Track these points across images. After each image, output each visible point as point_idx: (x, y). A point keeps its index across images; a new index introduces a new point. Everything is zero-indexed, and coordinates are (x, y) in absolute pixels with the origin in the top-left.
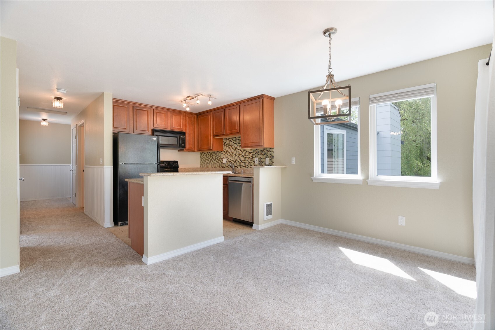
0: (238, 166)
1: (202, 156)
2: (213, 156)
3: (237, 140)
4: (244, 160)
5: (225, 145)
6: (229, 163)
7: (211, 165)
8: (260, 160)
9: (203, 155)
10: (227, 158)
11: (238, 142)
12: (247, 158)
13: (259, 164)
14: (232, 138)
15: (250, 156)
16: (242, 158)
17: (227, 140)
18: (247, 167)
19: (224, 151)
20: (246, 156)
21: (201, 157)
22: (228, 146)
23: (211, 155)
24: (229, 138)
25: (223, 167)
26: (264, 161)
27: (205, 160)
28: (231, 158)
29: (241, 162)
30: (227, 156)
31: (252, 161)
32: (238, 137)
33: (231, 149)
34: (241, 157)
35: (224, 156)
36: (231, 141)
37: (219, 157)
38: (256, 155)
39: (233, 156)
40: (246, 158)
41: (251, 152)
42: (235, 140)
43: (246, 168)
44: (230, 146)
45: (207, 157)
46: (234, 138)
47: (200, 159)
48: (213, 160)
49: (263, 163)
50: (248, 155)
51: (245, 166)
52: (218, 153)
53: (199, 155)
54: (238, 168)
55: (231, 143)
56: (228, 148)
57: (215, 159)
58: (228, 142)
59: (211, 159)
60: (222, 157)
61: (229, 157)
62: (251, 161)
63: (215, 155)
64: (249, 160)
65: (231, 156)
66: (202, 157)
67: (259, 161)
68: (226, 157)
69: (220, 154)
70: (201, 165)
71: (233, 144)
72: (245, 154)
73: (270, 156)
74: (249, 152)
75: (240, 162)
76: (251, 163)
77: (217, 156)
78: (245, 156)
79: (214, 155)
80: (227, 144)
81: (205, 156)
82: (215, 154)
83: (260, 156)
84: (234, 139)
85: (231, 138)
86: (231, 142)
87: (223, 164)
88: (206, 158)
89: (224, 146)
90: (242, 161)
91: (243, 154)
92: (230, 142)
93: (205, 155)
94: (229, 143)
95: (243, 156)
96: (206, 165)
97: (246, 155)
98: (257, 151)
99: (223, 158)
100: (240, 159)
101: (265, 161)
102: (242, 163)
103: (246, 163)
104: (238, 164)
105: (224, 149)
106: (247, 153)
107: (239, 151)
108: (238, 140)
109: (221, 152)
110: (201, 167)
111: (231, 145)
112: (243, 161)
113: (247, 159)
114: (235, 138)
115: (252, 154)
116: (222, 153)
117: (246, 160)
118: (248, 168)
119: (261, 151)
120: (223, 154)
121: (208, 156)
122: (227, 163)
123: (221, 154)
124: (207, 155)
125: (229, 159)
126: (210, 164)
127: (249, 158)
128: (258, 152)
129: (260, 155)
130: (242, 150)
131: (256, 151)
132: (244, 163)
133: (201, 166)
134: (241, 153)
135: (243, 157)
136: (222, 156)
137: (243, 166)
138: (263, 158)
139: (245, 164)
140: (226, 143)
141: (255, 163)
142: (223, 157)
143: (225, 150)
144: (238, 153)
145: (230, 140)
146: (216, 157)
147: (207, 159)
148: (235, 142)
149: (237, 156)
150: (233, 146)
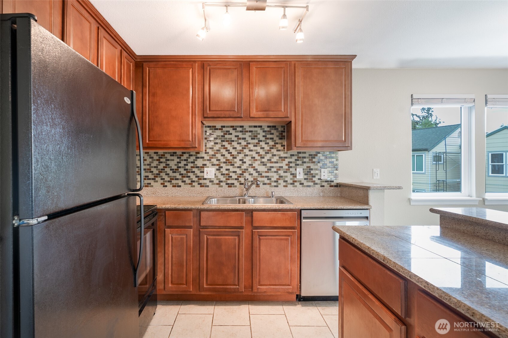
2: (168, 162)
3: (247, 132)
4: (266, 172)
6: (222, 178)
7: (162, 181)
8: (308, 172)
11: (250, 136)
12: (276, 167)
13: (305, 179)
14: (232, 127)
15: (284, 164)
16: (262, 169)
17: (217, 129)
18: (274, 184)
19: (207, 153)
20: (272, 165)
22: (219, 141)
23: (163, 160)
24: (224, 127)
25: (201, 186)
26: (317, 174)
28: (231, 168)
29: (259, 174)
30: (216, 163)
31: (288, 174)
32: (250, 127)
33: (230, 148)
34: (259, 165)
35: (207, 163)
36: (227, 131)
37: (191, 165)
38: (299, 162)
39: (235, 162)
40: (273, 167)
41: (286, 158)
42: (241, 132)
43: (272, 186)
44: (224, 143)
46: (238, 127)
48: (167, 169)
49: (315, 177)
50: (276, 162)
51: (270, 184)
52: (186, 155)
55: (227, 136)
56: (217, 147)
57: (175, 167)
58: (219, 133)
59: (161, 166)
60: (200, 165)
61: (223, 165)
62: (285, 174)
63: (177, 160)
64: (281, 172)
65: (227, 162)
67: (305, 174)
68: (213, 165)
69: (193, 157)
71: (234, 139)
72: (268, 160)
73: (330, 165)
74: (280, 158)
75: (255, 174)
76: (287, 177)
78: (269, 165)
80: (215, 139)
82: (175, 158)
83: (309, 165)
84: (239, 129)
85: (228, 127)
86: (231, 134)
87: (205, 179)
90: (261, 174)
91: (264, 160)
92: (225, 134)
94: (222, 136)
95: (264, 164)
97: (272, 162)
98: (300, 155)
99: (202, 167)
100: (255, 169)
101: (319, 174)
102: (263, 177)
103: (273, 177)
104: (251, 179)
105: (208, 148)
106: (275, 159)
107: (253, 153)
108: (250, 131)
109: (199, 153)
111: (228, 141)
112: (264, 174)
113: (274, 170)
114: (242, 127)
115: (287, 161)
116: (198, 155)
117: (272, 172)
118: (276, 186)
119: (310, 155)
120: (203, 158)
122: (216, 177)
123: (198, 158)
125: (223, 170)
126: (158, 179)
127: (282, 167)
128: (305, 158)
129: (308, 162)
130: (262, 152)
131: (296, 155)
132: (266, 177)
134: (257, 157)
135: (266, 165)
136: (199, 163)
137: (264, 184)
138: (316, 169)
139: (268, 179)
141: (296, 177)
142: (204, 165)
143: (209, 151)
144: (249, 158)
145: (224, 129)
146: (181, 165)
148: (241, 136)
149: (248, 162)
150: (235, 144)
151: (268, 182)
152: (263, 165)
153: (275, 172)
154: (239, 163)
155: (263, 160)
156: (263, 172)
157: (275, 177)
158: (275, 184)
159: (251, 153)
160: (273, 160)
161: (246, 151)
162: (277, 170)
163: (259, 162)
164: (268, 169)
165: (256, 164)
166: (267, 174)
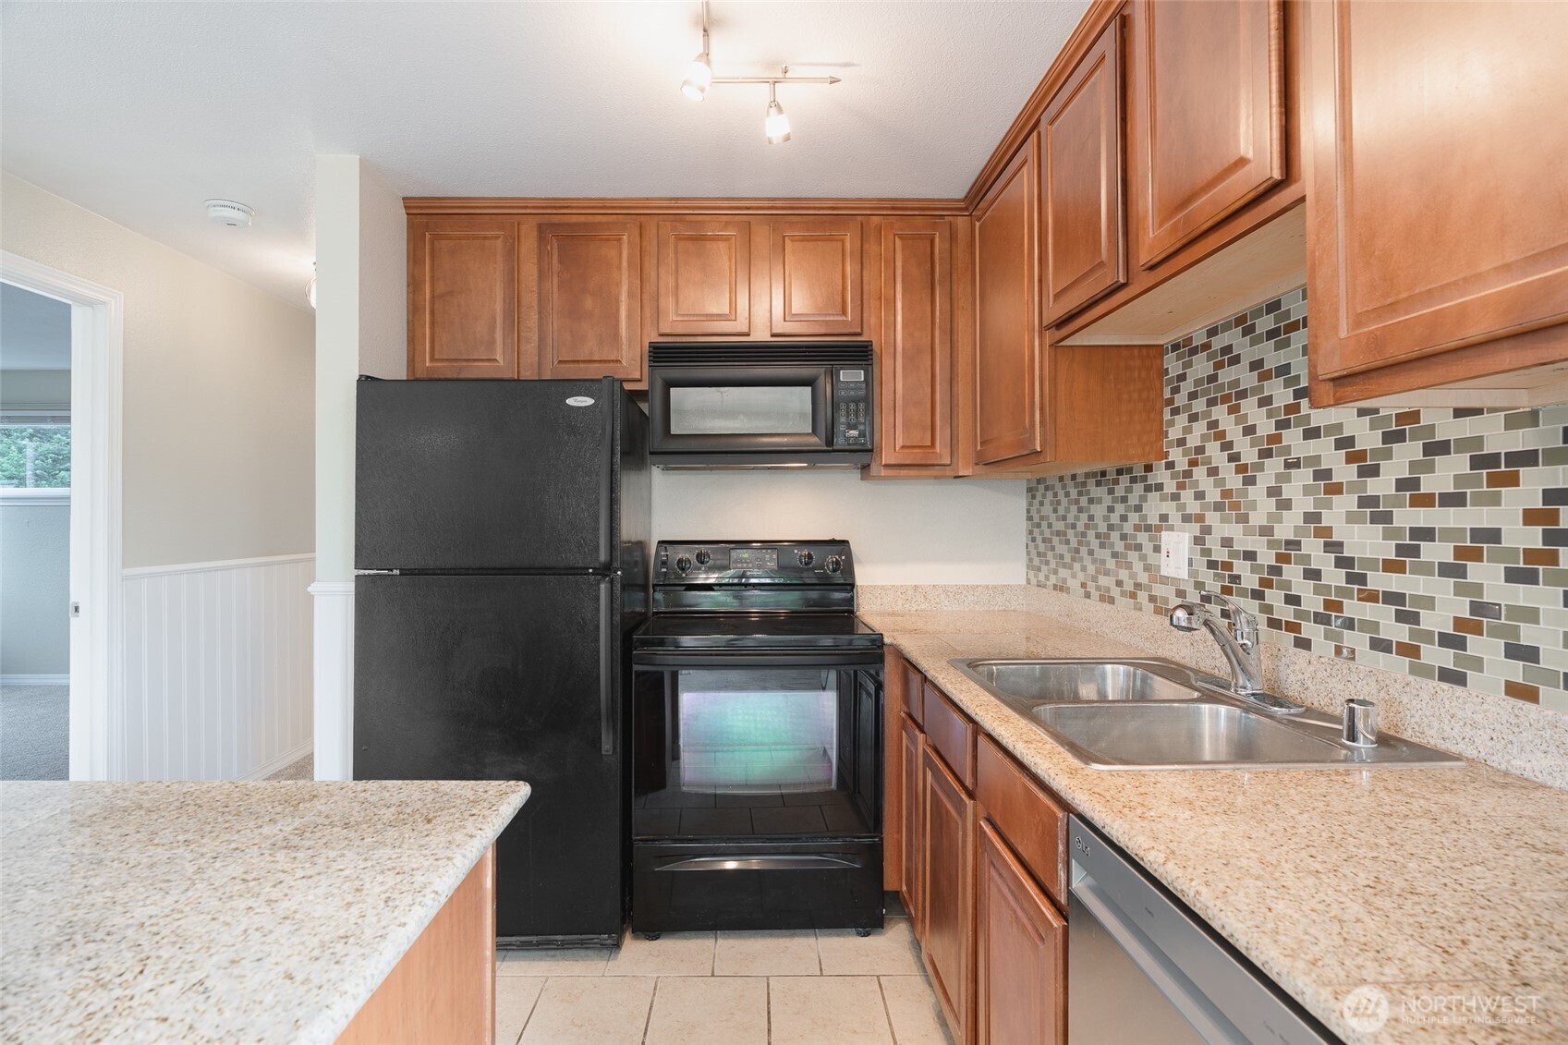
0: (1310, 630)
1: (1036, 502)
2: (1093, 509)
4: (1389, 566)
5: (1180, 400)
6: (1211, 584)
7: (1083, 576)
9: (1039, 497)
10: (1195, 528)
12: (1448, 534)
14: (1240, 320)
15: (1510, 514)
16: (1367, 542)
17: (1194, 351)
18: (1437, 657)
19: (1170, 465)
20: (1422, 517)
21: (1028, 511)
22: (1199, 405)
23: (1084, 501)
24: (1213, 332)
25: (1156, 610)
27: (1047, 533)
28: (1234, 530)
29: (1351, 578)
30: (1193, 507)
31: (1543, 596)
33: (1234, 432)
34: (1351, 518)
35: (1169, 508)
36: (1224, 351)
37: (1134, 518)
39: (1253, 506)
40: (1427, 534)
42: (1272, 334)
43: (1421, 671)
45: (1061, 511)
46: (1257, 313)
47: (1023, 525)
48: (1091, 534)
50: (1449, 500)
51: (1410, 651)
52: (1124, 479)
53: (1022, 503)
54: (1304, 644)
55: (1226, 375)
56: (1200, 428)
57: (1103, 528)
58: (1202, 366)
60: (1153, 520)
61: (1212, 518)
62: (1523, 595)
63: (1107, 500)
64: (1487, 577)
65: (1230, 504)
66: (1033, 513)
68: (1186, 519)
69: (1139, 488)
70: (1030, 566)
71: (1248, 379)
72: (1402, 484)
74: (1478, 462)
75: (1335, 577)
76: (1532, 616)
77: (1120, 508)
78: (1407, 517)
79: (1100, 501)
80: (1193, 396)
81: (1047, 510)
82: (1104, 492)
84: (1264, 324)
86: (1235, 360)
87: (1165, 580)
88: (1053, 516)
89: (1167, 410)
90: (1362, 579)
91: (1381, 486)
92: (1219, 366)
93: (1050, 494)
94: (1212, 379)
95: (1375, 511)
96: (1055, 572)
97: (1425, 501)
99: (1159, 529)
100: (1334, 546)
102: (1372, 597)
103: (1429, 603)
104: (1313, 603)
105: (1170, 444)
106: (1443, 476)
107: (1324, 449)
109: (1149, 468)
110: (1028, 581)
111: (1225, 399)
112: (1379, 581)
114: (1273, 306)
116: (1150, 479)
117: (1425, 569)
118: (1453, 677)
120: (1159, 487)
121: (1064, 501)
122: (1193, 573)
123: (1148, 489)
124: (1061, 493)
125: (1214, 545)
126: (1077, 567)
130: (1368, 439)
132: (1393, 598)
133: (1031, 573)
134: (1345, 473)
135: (1386, 518)
136: (1153, 509)
137: (1380, 645)
139: (1402, 617)
140: (1187, 387)
142: (1164, 518)
143: (1176, 454)
144: (1304, 476)
145: (1218, 342)
146: (1115, 518)
147: (1059, 526)
148: (1273, 360)
149: (1303, 504)
150: (1249, 406)
151: (1401, 633)
152: (1376, 519)
153: (1446, 570)
154: (1263, 508)
155: (1374, 487)
156: (1371, 563)
157: (1447, 607)
158: (1446, 658)
159: (1313, 447)
160: (1429, 484)
161: (1292, 437)
162: (1460, 553)
163: (1347, 502)
164: (1401, 550)
165: (1337, 513)
166: (1393, 582)
